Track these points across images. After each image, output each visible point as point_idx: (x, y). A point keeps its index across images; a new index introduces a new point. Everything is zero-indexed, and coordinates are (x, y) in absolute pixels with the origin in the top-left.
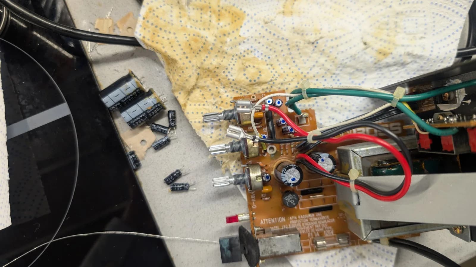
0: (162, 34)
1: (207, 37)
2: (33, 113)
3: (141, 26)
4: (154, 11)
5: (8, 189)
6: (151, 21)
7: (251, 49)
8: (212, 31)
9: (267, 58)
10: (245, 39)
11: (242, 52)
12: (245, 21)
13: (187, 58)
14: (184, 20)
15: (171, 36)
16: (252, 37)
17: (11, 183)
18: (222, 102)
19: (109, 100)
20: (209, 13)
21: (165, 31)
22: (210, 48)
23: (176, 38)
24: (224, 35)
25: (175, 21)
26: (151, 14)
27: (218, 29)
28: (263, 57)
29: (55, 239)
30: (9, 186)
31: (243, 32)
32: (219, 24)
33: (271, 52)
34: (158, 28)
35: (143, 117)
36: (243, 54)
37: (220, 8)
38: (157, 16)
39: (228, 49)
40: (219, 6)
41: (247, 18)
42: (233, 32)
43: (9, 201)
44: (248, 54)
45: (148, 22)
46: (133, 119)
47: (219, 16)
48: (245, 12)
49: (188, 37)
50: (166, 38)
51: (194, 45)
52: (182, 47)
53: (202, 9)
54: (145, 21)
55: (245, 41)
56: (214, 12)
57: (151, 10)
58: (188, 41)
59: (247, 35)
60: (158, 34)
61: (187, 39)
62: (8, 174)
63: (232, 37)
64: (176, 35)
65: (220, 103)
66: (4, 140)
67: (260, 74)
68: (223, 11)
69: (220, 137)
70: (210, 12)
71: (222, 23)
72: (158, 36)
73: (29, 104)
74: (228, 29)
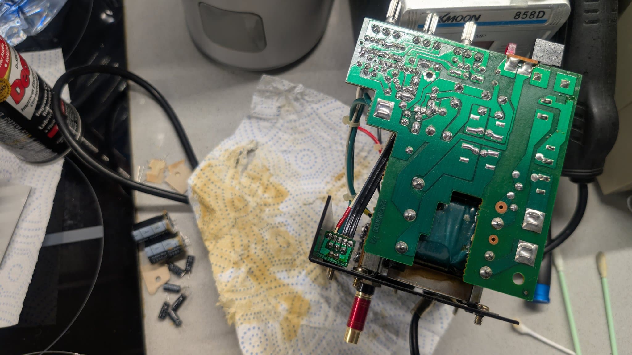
0: (212, 186)
1: (249, 202)
2: (71, 228)
3: (196, 175)
4: (212, 166)
5: (26, 290)
6: (206, 174)
7: (285, 223)
8: (255, 199)
9: (297, 235)
10: (282, 212)
11: (277, 223)
12: (287, 199)
13: (227, 210)
14: (235, 182)
15: (219, 191)
16: (289, 213)
17: (31, 286)
18: (248, 256)
19: (138, 234)
20: (258, 184)
21: (216, 186)
23: (223, 193)
24: (265, 205)
25: (228, 181)
26: (209, 169)
27: (261, 198)
28: (294, 232)
29: (49, 350)
30: (29, 289)
31: (283, 207)
32: (263, 195)
33: (303, 231)
34: (210, 182)
35: (163, 256)
36: (277, 225)
37: (269, 183)
38: (214, 172)
39: (264, 217)
40: (268, 181)
41: (289, 197)
42: (274, 205)
43: (23, 302)
44: (281, 226)
45: (204, 173)
46: (154, 256)
47: (266, 189)
48: (289, 191)
49: (234, 196)
50: (214, 191)
51: (237, 203)
52: (226, 201)
53: (253, 179)
54: (202, 172)
55: (282, 214)
56: (263, 185)
57: (210, 166)
58: (232, 198)
59: (285, 210)
60: (209, 186)
62: (31, 277)
63: (271, 208)
65: (246, 256)
66: (39, 246)
68: (271, 186)
69: (234, 288)
70: (260, 183)
71: (266, 195)
72: (208, 188)
73: (71, 220)
74: (270, 201)
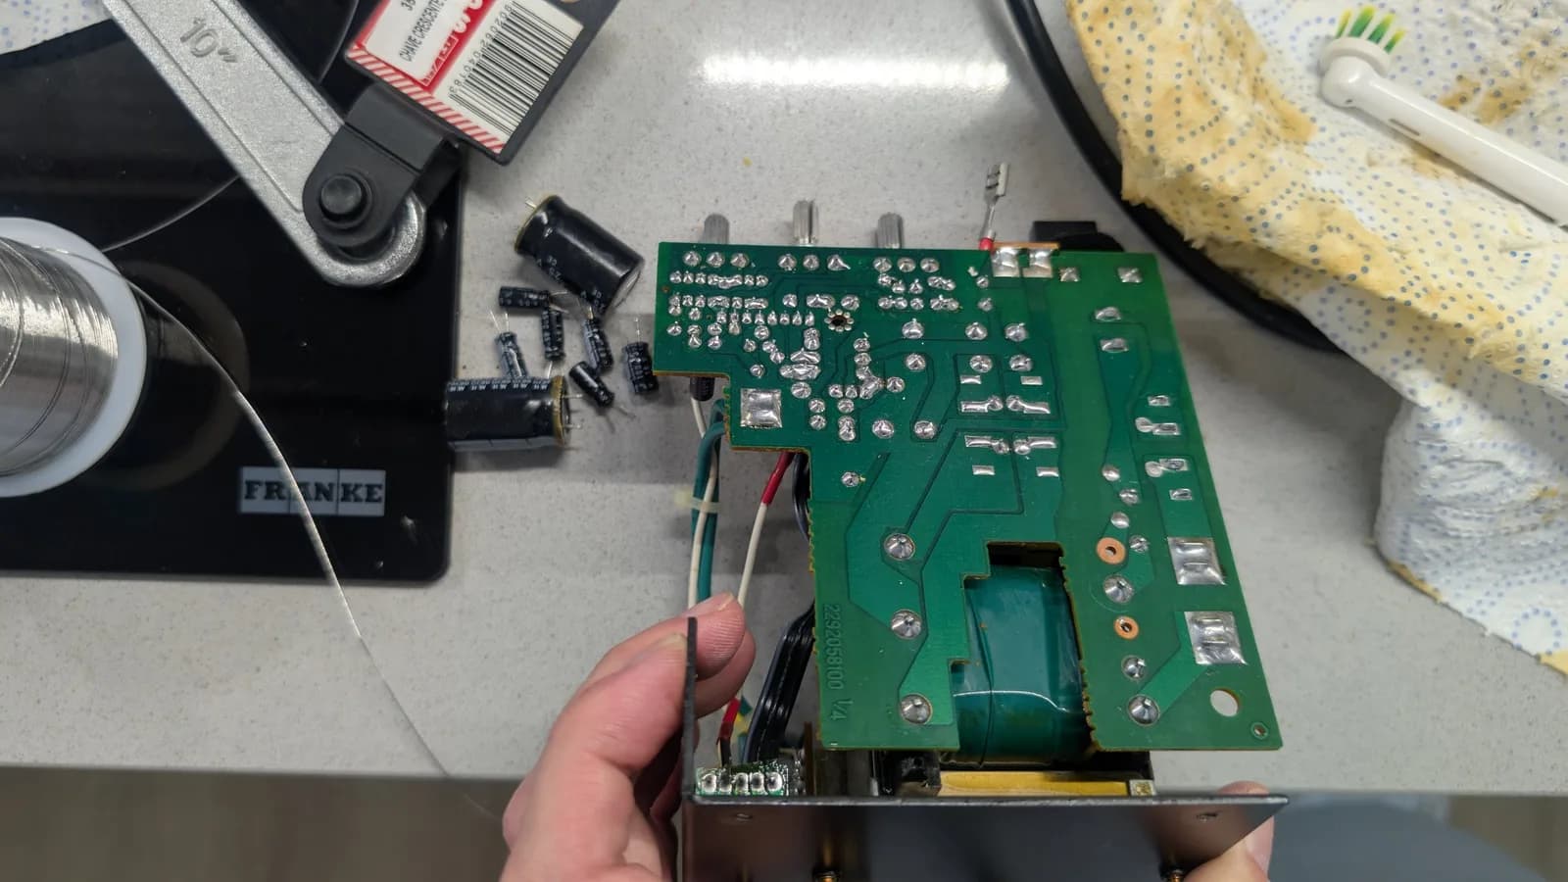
1: (1226, 108)
22: (1227, 137)
39: (1281, 161)
49: (1185, 76)
52: (1153, 97)
58: (1178, 87)
61: (1179, 82)
64: (1154, 56)
67: (1366, 264)
